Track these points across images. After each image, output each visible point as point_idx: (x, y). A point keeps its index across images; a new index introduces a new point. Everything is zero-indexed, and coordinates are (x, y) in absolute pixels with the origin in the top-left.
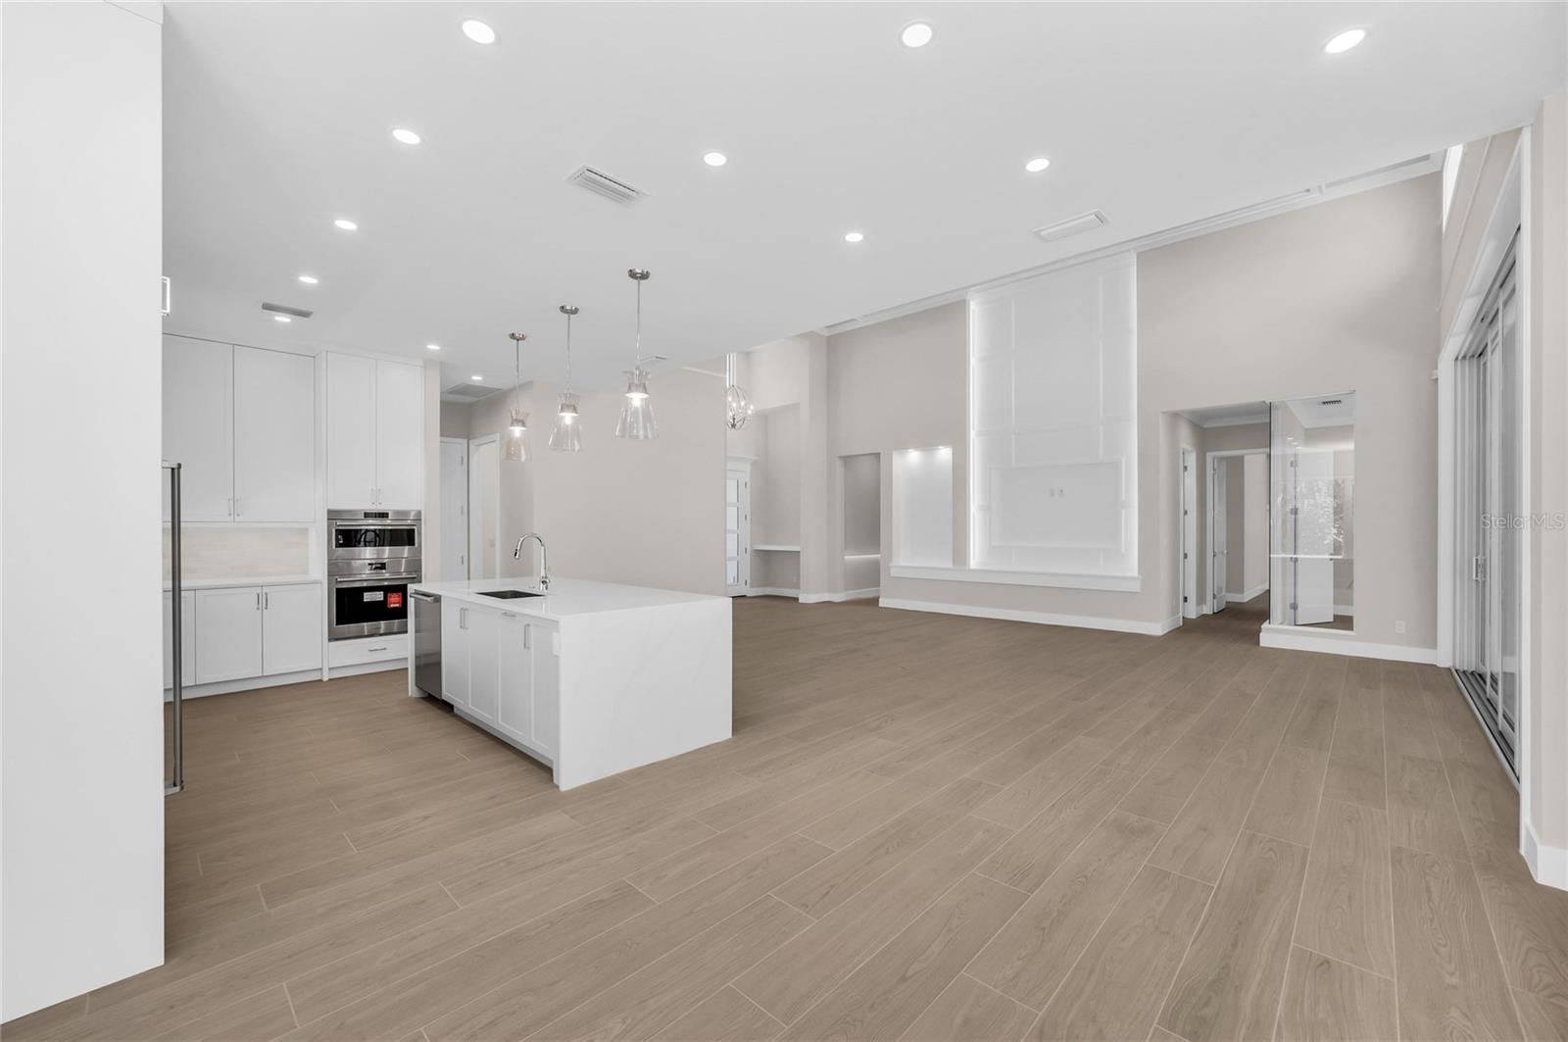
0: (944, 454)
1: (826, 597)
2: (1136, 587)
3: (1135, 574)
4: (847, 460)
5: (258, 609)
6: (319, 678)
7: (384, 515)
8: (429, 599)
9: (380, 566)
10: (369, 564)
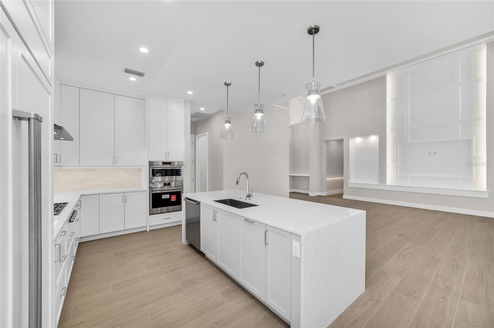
0: (374, 139)
1: (319, 194)
2: (486, 196)
3: (485, 189)
4: (327, 142)
5: (123, 202)
6: (146, 230)
7: (170, 163)
8: (194, 203)
9: (168, 184)
10: (164, 183)
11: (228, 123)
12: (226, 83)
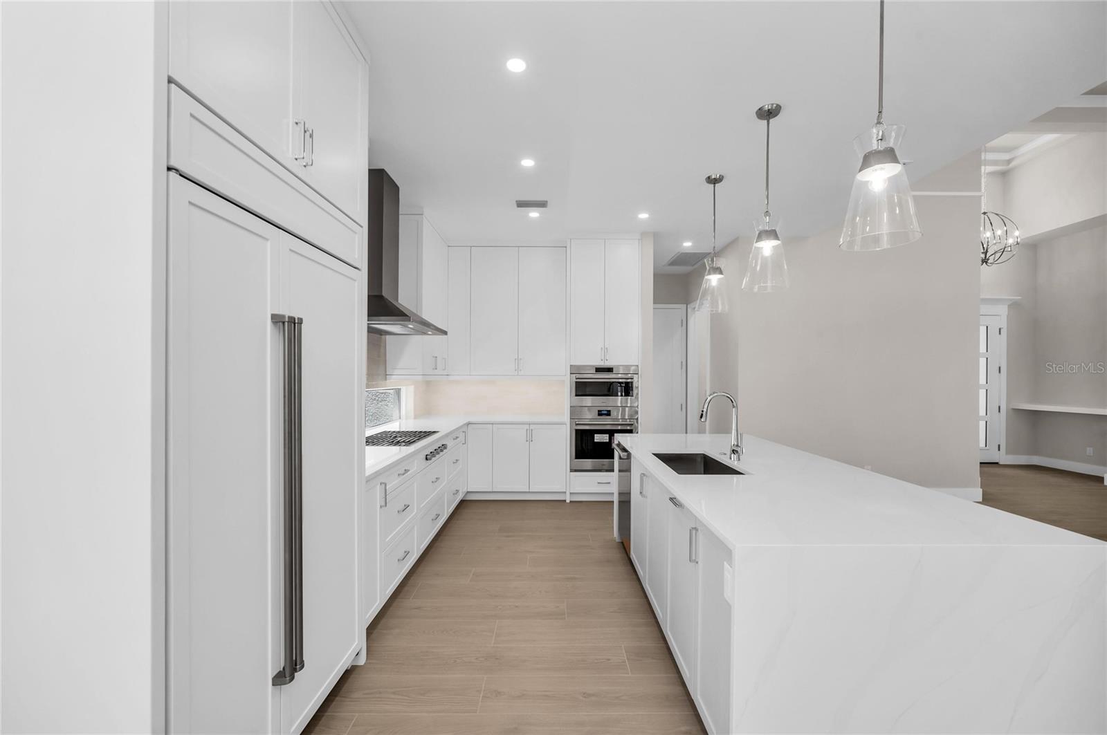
5: (527, 441)
6: (564, 499)
7: (610, 370)
9: (606, 412)
10: (599, 411)
11: (715, 273)
12: (709, 177)
